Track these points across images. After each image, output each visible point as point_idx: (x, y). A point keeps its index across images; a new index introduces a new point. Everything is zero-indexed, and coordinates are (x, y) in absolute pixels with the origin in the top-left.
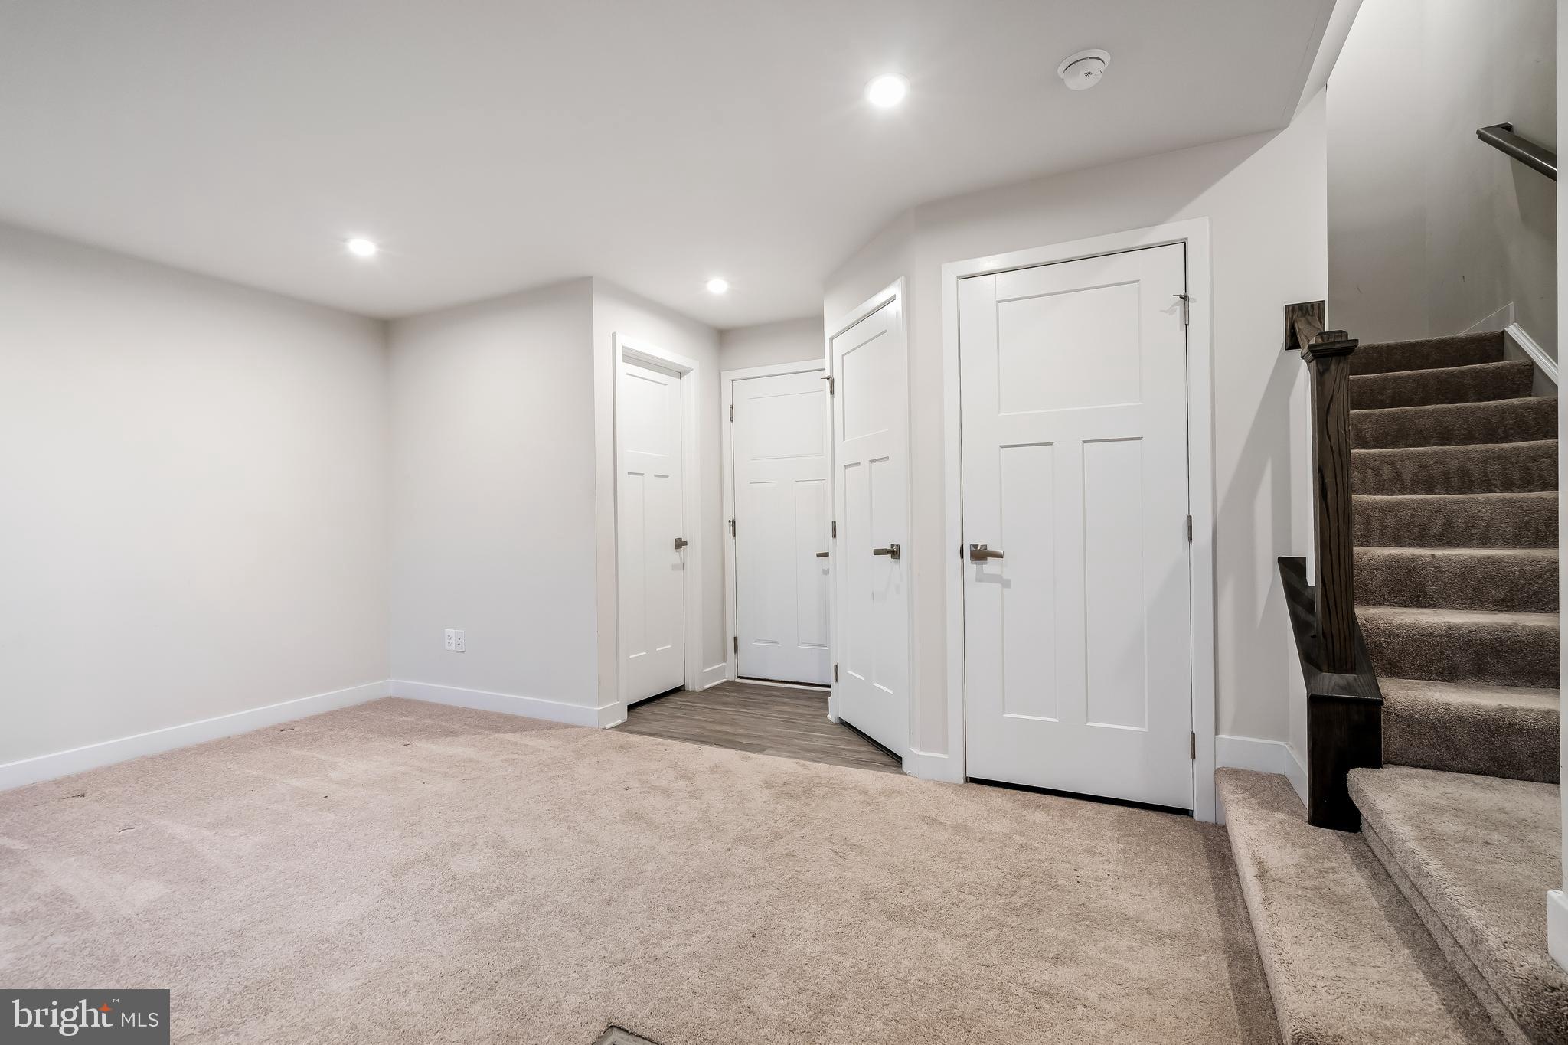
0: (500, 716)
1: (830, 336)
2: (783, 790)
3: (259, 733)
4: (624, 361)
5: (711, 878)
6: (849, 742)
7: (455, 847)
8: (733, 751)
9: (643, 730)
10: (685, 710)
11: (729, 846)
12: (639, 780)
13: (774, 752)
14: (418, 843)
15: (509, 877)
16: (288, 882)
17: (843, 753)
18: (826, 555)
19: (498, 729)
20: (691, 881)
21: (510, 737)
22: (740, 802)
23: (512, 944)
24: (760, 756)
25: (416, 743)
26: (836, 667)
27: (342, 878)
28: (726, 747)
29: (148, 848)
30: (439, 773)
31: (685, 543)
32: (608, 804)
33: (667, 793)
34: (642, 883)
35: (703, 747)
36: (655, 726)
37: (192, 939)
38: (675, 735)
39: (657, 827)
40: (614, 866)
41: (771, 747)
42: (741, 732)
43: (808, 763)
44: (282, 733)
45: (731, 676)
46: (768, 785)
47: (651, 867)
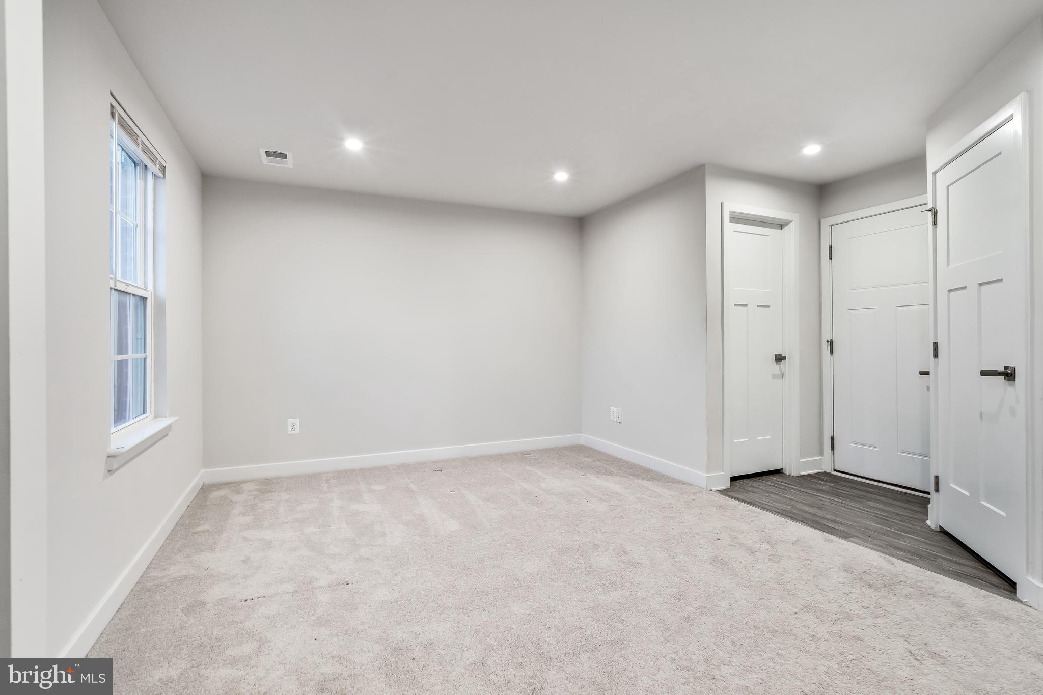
0: (641, 468)
1: (934, 170)
2: (863, 578)
3: (515, 454)
4: (730, 222)
5: (774, 632)
6: (949, 552)
7: (596, 546)
8: (817, 531)
9: (742, 497)
10: (781, 489)
11: (797, 610)
12: (730, 535)
13: (859, 541)
14: (576, 538)
15: (623, 577)
16: (508, 540)
17: (940, 560)
18: (927, 373)
19: (638, 476)
20: (755, 627)
21: (645, 483)
22: (814, 576)
23: (615, 624)
24: (844, 542)
25: (589, 475)
26: (937, 478)
27: (533, 547)
28: (811, 526)
29: (458, 504)
30: (597, 497)
31: (785, 358)
32: (701, 546)
33: (751, 551)
34: (715, 614)
35: (790, 522)
36: (751, 497)
37: (463, 557)
38: (767, 507)
39: (736, 575)
40: (695, 594)
41: (856, 536)
42: (829, 517)
43: (894, 560)
44: (525, 456)
45: (828, 468)
46: (847, 569)
47: (724, 604)
